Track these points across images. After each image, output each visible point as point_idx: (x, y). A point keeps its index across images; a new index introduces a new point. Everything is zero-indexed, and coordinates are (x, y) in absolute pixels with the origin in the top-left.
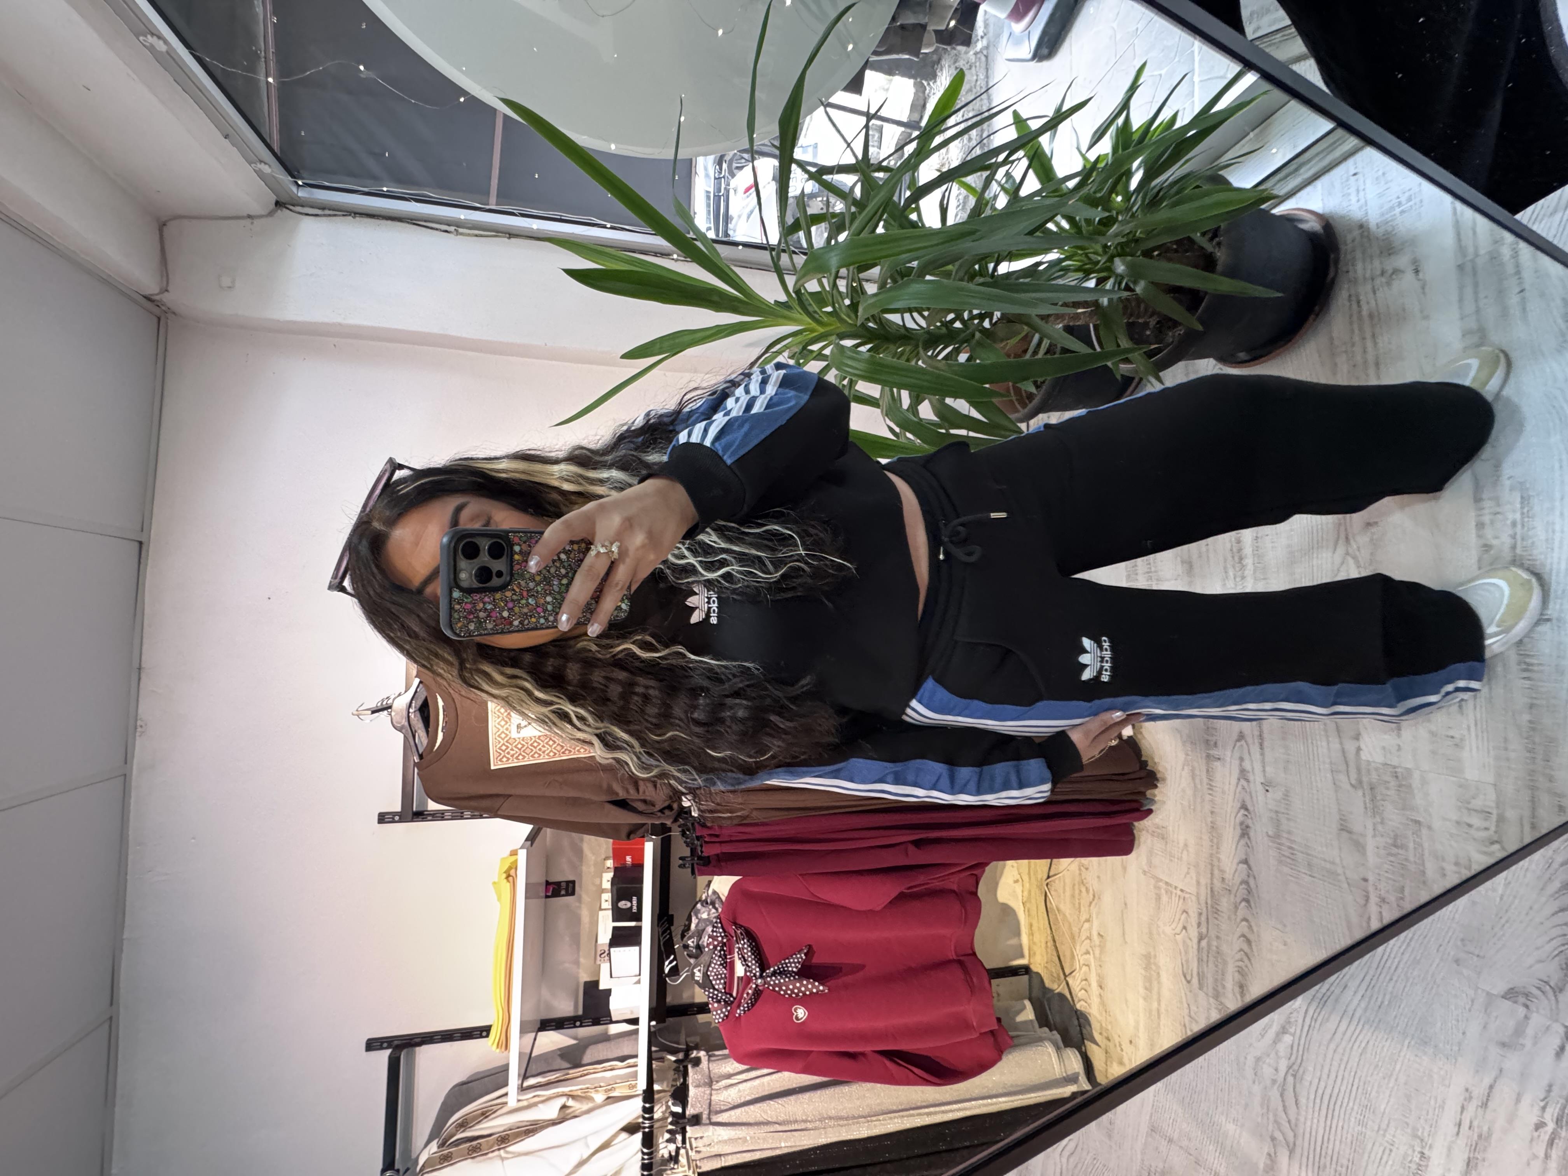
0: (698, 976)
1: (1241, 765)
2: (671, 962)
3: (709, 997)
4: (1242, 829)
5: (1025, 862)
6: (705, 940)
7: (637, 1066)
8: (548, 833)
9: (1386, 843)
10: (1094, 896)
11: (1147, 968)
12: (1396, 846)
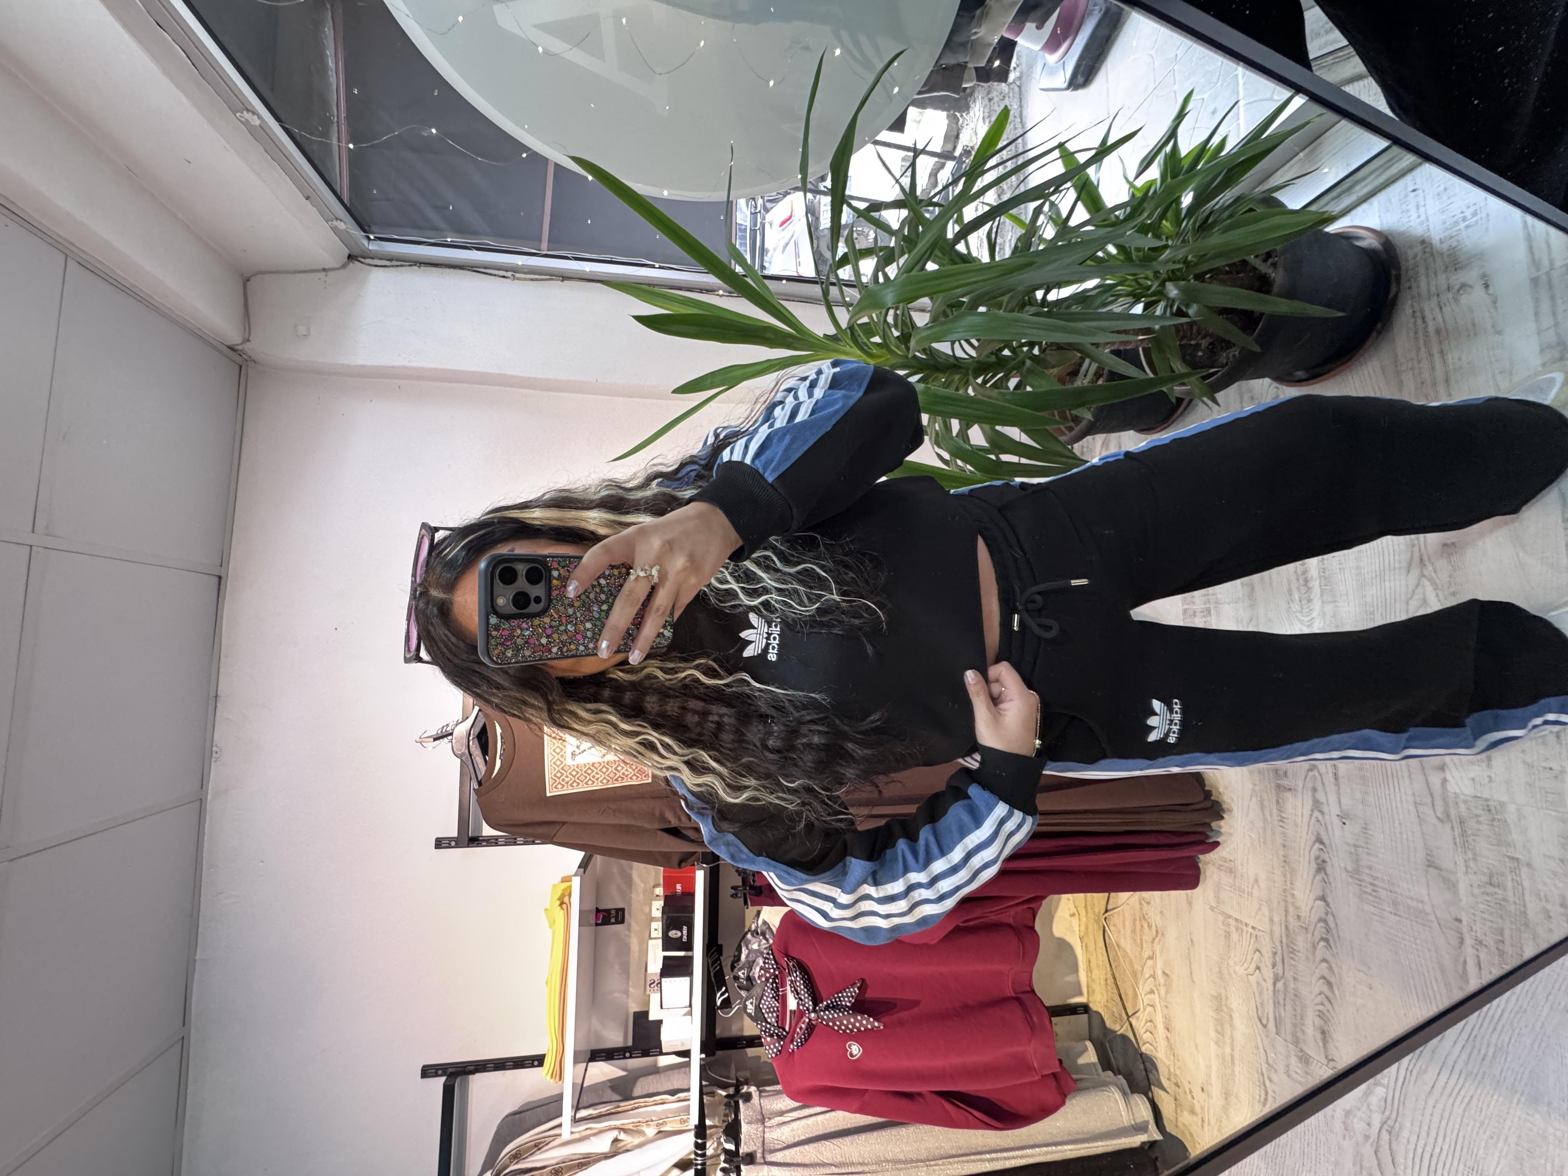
0: (751, 1009)
1: (1314, 796)
2: (722, 995)
3: (762, 1030)
4: (1318, 864)
5: (1081, 896)
6: (756, 972)
7: (689, 1100)
8: (598, 859)
9: (1481, 881)
10: (1157, 932)
11: (1218, 1010)
12: (1491, 884)
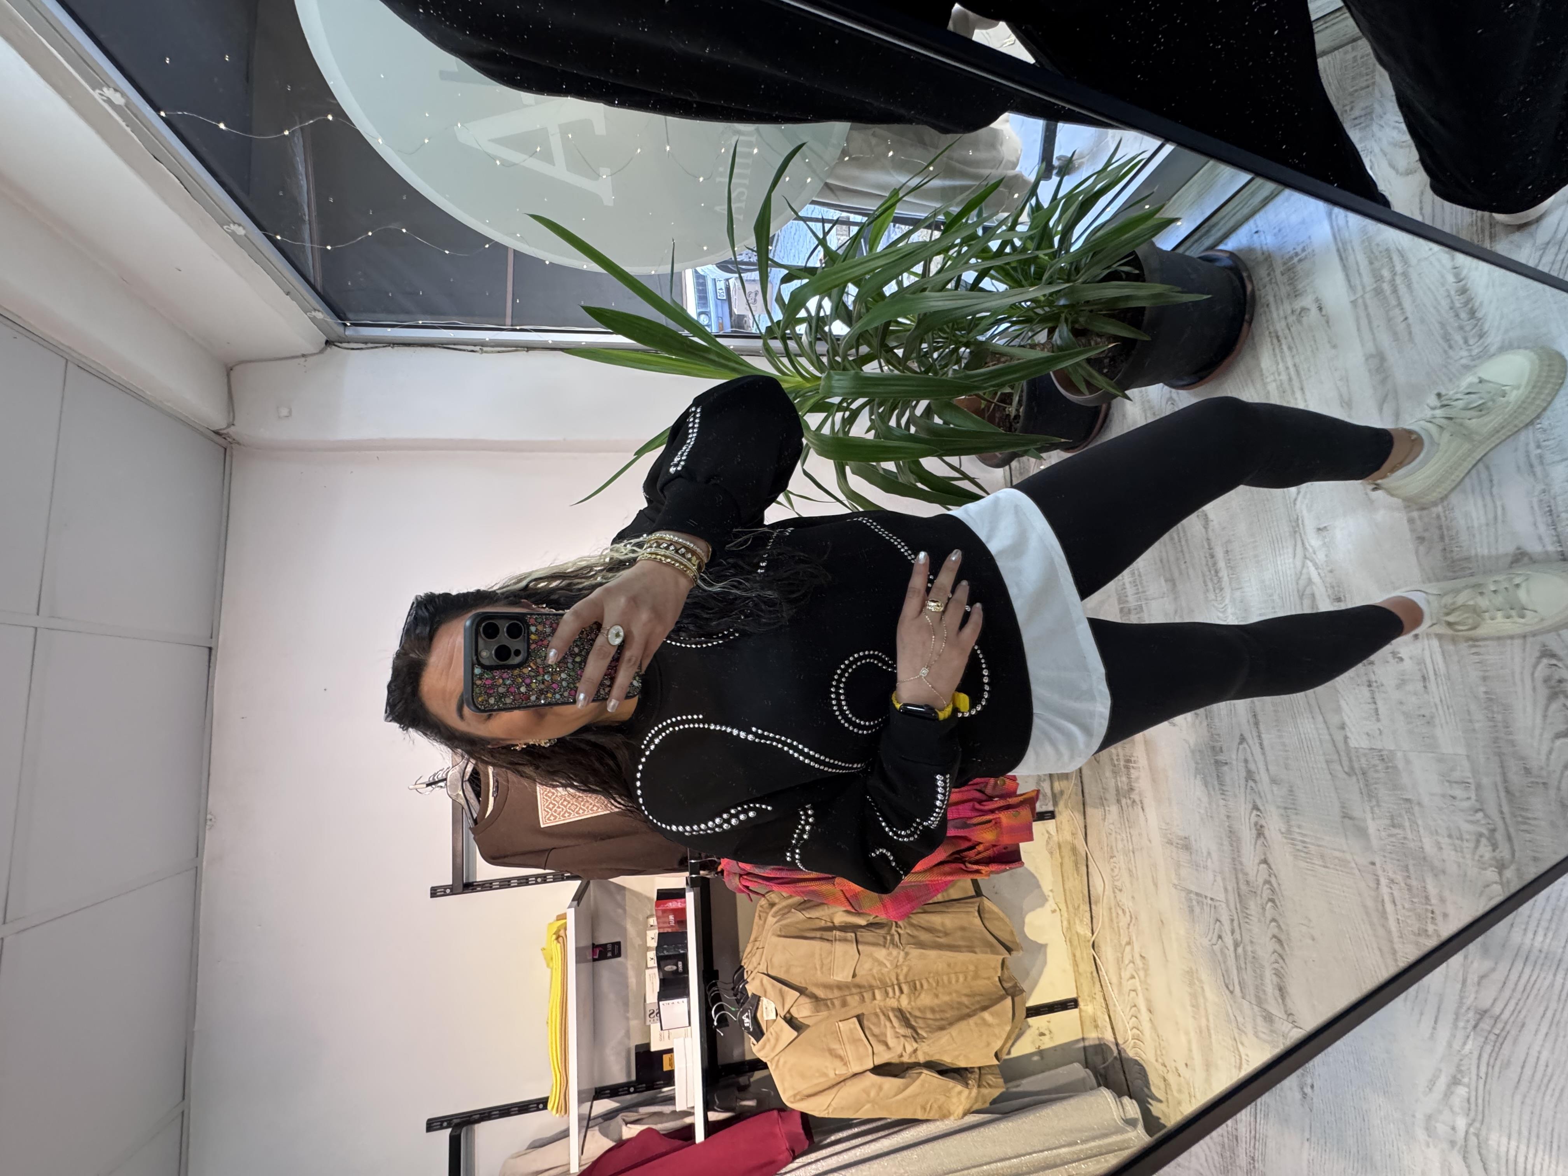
1: (1247, 767)
4: (1257, 830)
9: (1385, 824)
10: (1131, 917)
11: (1191, 984)
12: (1394, 826)
